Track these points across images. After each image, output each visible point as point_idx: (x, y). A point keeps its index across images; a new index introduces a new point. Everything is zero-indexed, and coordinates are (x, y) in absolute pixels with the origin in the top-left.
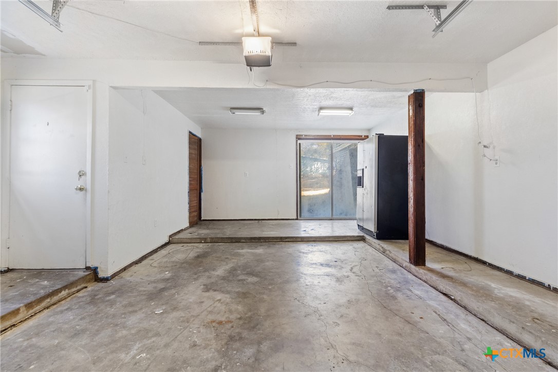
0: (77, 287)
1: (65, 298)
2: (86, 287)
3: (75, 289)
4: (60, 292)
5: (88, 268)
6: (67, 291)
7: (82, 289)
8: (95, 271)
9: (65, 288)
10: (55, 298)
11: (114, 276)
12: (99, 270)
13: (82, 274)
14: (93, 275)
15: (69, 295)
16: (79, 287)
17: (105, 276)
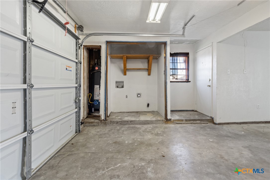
0: (204, 122)
1: (198, 124)
2: (207, 123)
3: (203, 122)
4: (197, 121)
5: (211, 117)
6: (199, 122)
7: (206, 123)
8: (212, 119)
9: (199, 120)
10: (195, 122)
11: (219, 124)
12: (214, 119)
13: (209, 118)
14: (212, 120)
15: (200, 123)
16: (205, 122)
17: (216, 122)
